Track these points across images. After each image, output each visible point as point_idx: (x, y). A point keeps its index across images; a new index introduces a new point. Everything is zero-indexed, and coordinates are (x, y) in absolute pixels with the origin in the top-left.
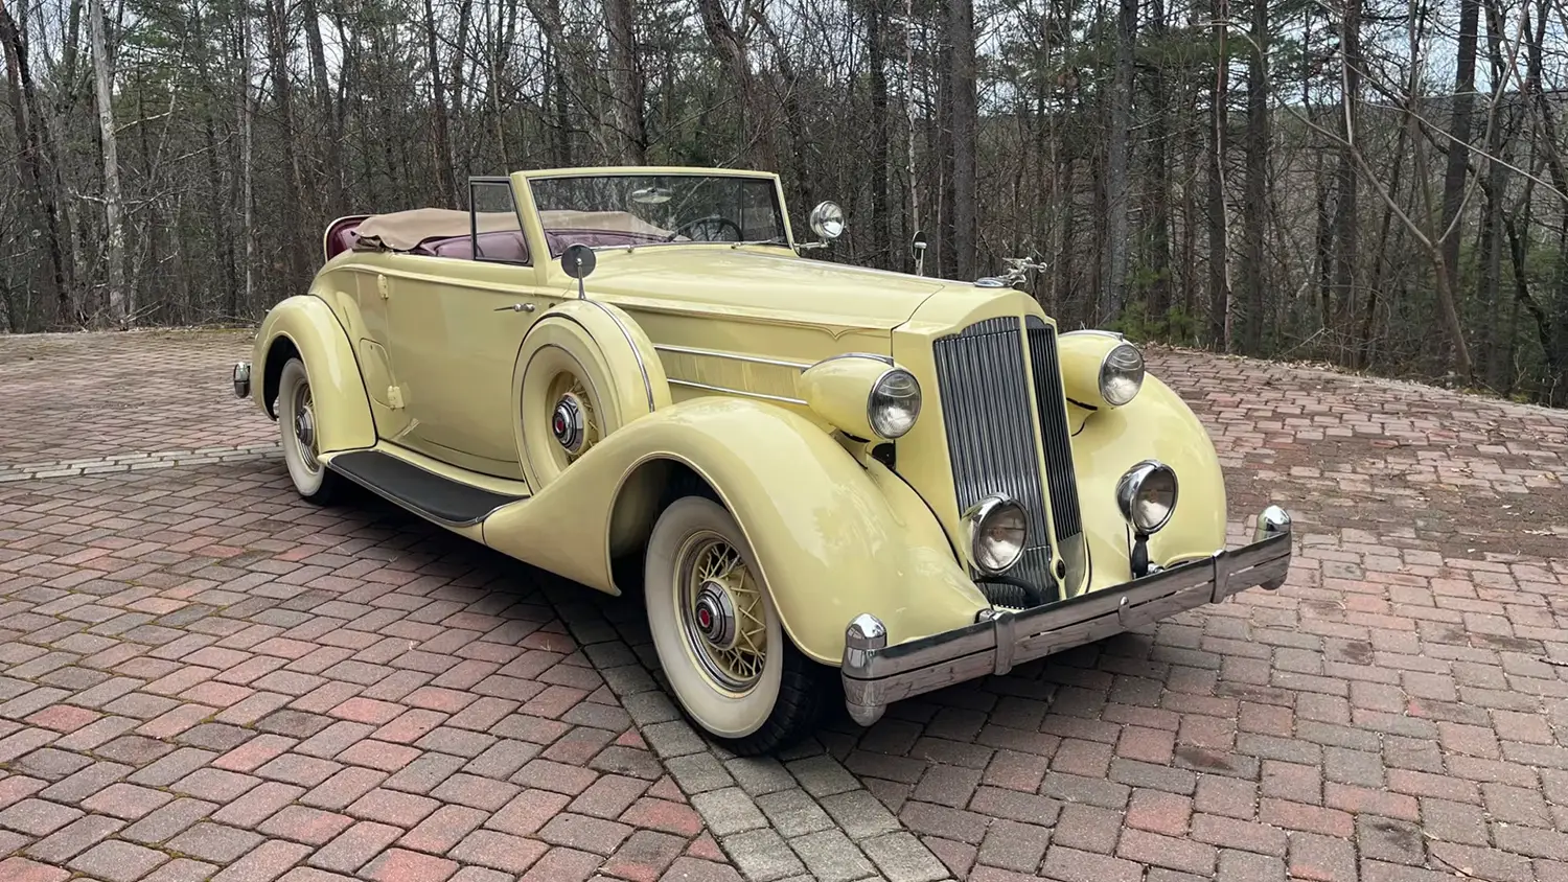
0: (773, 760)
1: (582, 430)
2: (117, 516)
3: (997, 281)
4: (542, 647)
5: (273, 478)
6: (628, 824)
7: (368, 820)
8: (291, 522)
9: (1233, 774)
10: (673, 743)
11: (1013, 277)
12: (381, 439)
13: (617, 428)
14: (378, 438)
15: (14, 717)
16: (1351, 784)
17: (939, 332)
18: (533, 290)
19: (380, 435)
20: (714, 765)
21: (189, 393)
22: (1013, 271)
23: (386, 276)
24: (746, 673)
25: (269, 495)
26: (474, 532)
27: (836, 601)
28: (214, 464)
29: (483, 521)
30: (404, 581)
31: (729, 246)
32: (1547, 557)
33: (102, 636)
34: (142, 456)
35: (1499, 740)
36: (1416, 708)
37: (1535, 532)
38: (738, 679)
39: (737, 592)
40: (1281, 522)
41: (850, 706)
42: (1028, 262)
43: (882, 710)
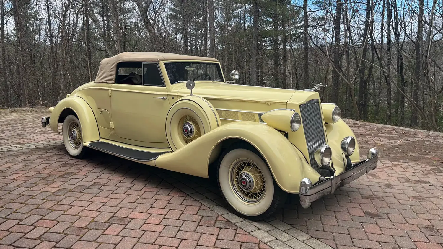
0: (264, 222)
1: (194, 132)
2: (15, 164)
3: (311, 90)
4: (177, 195)
5: (58, 151)
6: (238, 241)
7: (164, 246)
8: (73, 164)
9: (383, 218)
10: (235, 219)
11: (316, 89)
12: (102, 138)
13: (209, 132)
14: (100, 138)
15: (30, 224)
16: (411, 218)
17: (300, 103)
18: (166, 93)
19: (101, 137)
20: (249, 224)
21: (7, 128)
22: (316, 87)
23: (110, 90)
24: (253, 198)
25: (61, 156)
26: (151, 163)
27: (290, 175)
28: (35, 148)
29: (155, 159)
30: (123, 179)
31: (211, 82)
32: (415, 161)
33: (39, 199)
34: (8, 146)
35: (436, 205)
36: (411, 198)
37: (408, 155)
38: (254, 200)
39: (253, 175)
40: (375, 152)
41: (302, 203)
42: (321, 85)
43: (310, 204)
